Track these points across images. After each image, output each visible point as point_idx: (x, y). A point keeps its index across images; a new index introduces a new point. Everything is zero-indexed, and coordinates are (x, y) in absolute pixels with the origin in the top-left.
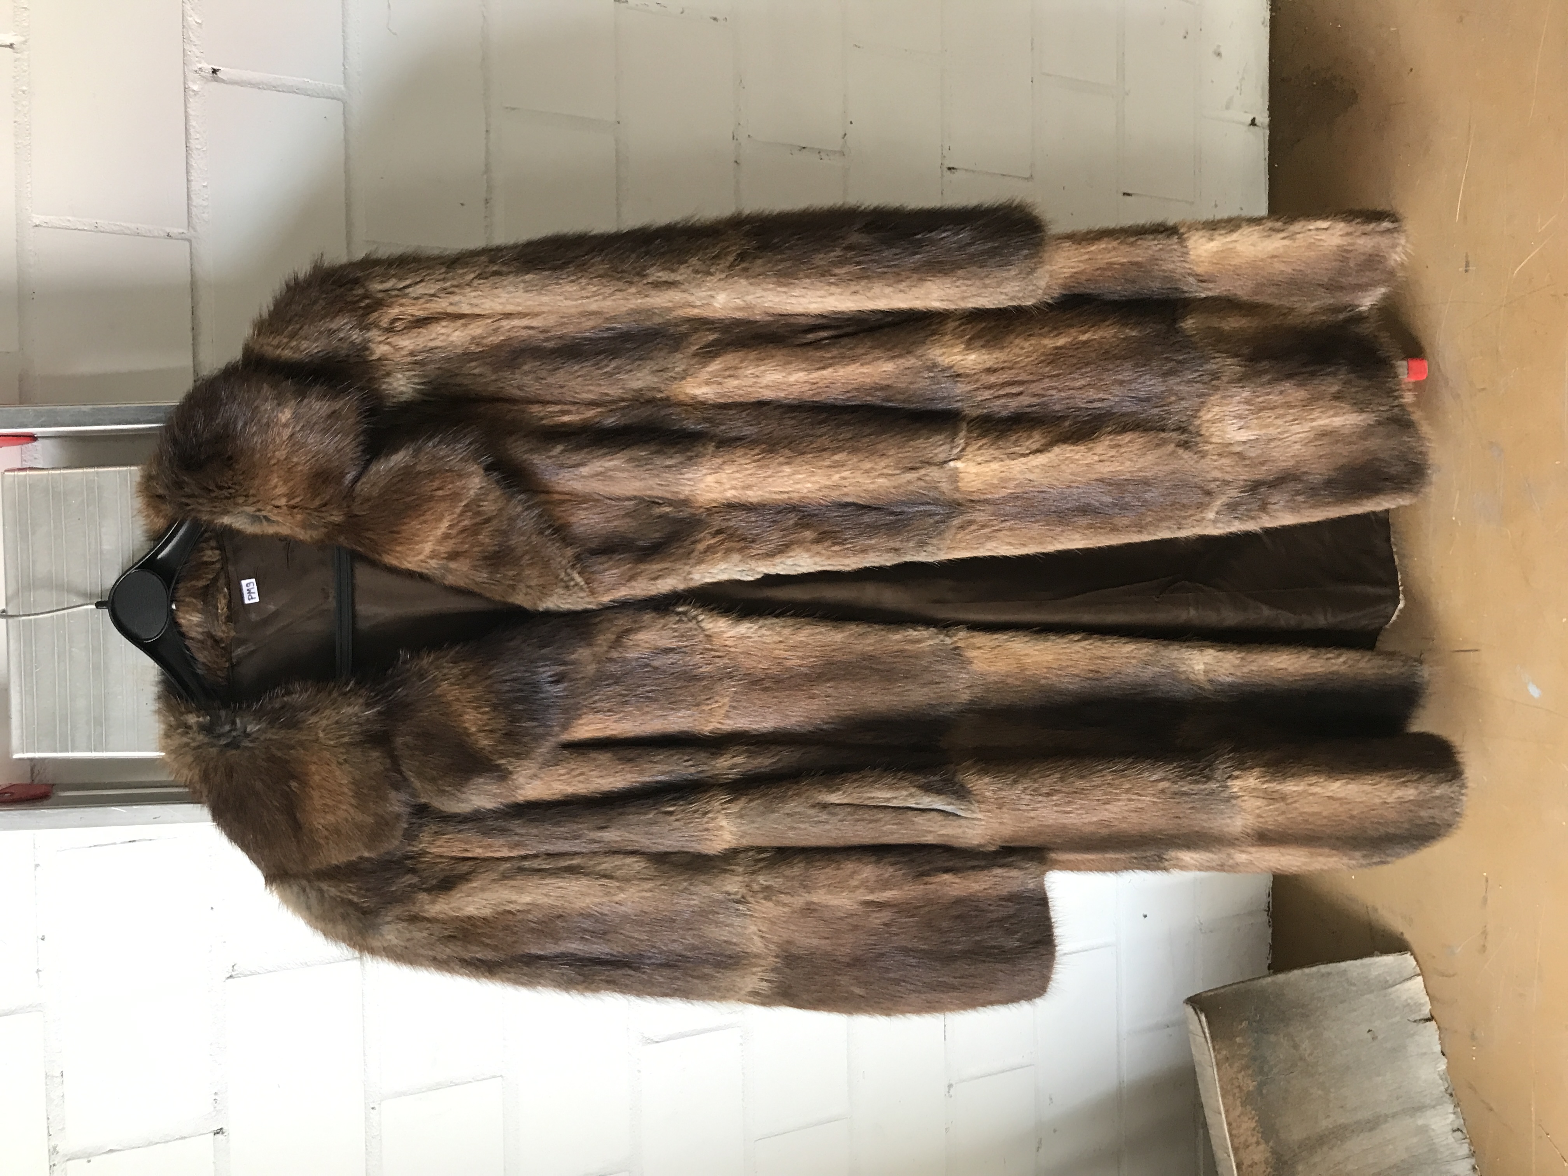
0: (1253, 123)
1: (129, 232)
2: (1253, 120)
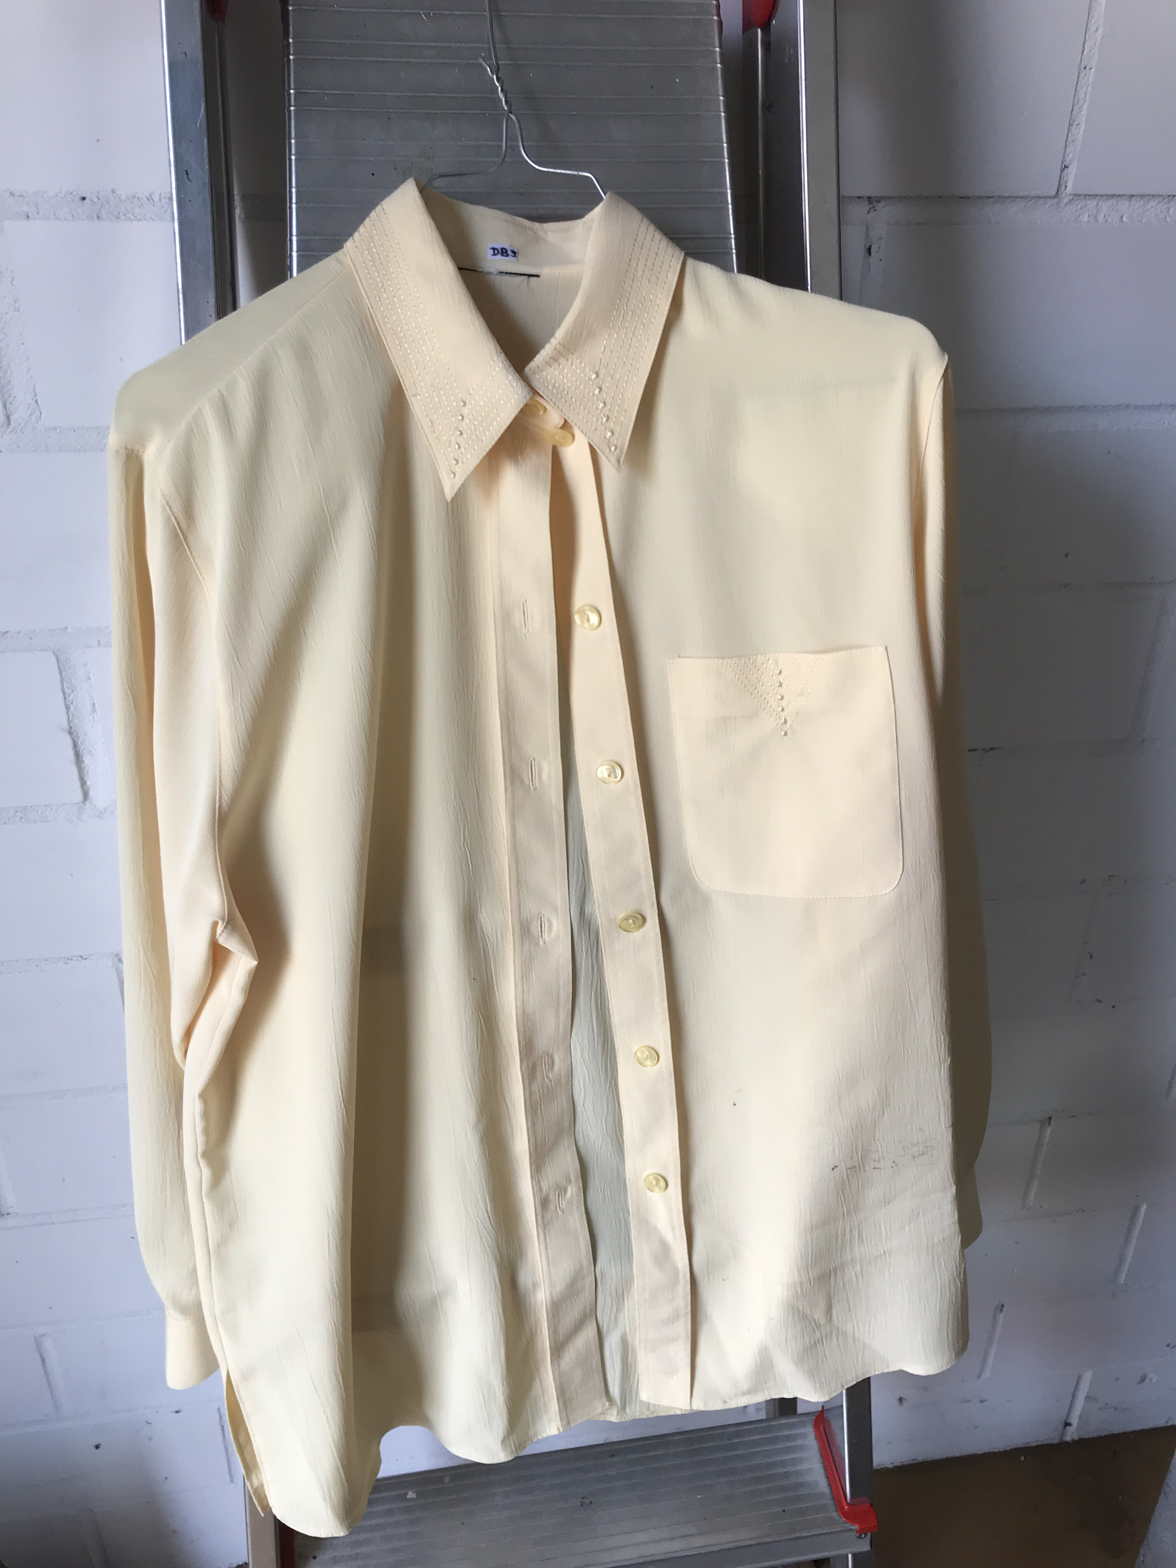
0: (1067, 1425)
1: (1075, 112)
2: (1070, 1425)
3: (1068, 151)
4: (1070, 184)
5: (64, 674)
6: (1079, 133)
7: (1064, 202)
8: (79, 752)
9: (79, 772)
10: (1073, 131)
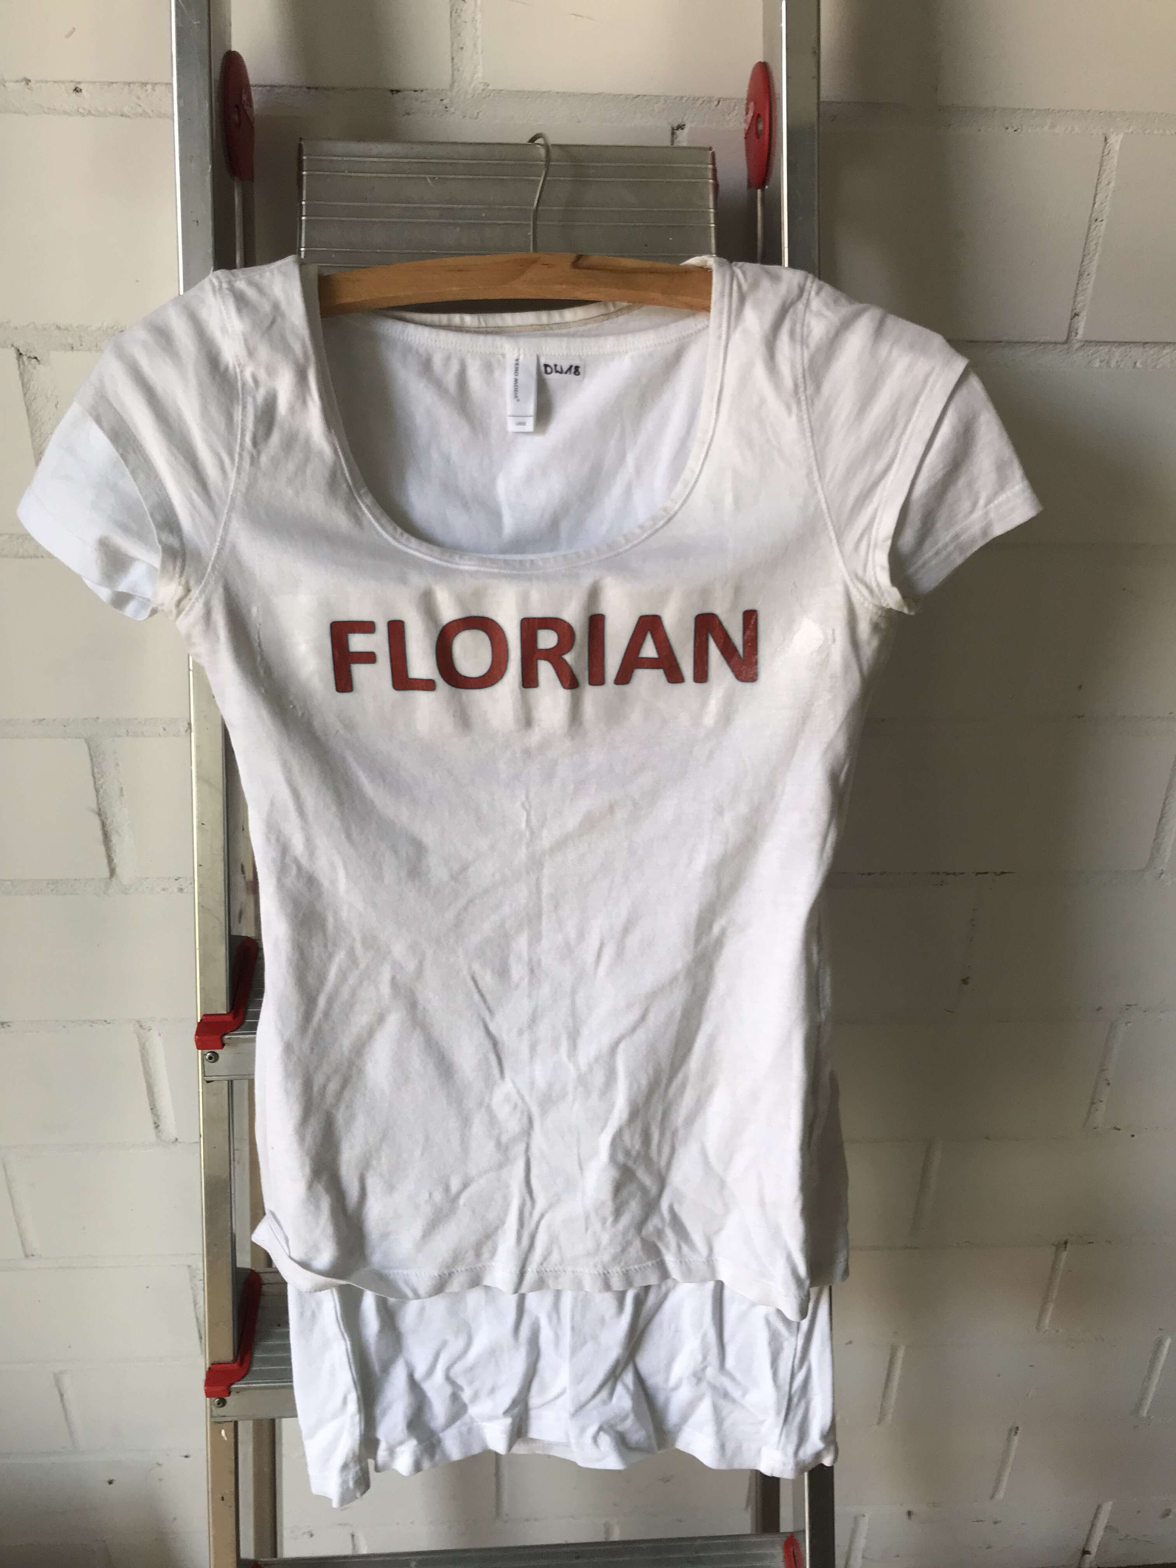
0: (1085, 1552)
1: (1085, 262)
2: (1089, 1553)
3: (1079, 299)
4: (1081, 332)
5: (94, 759)
6: (1090, 283)
7: (1075, 348)
8: (107, 831)
9: (106, 850)
10: (1084, 281)
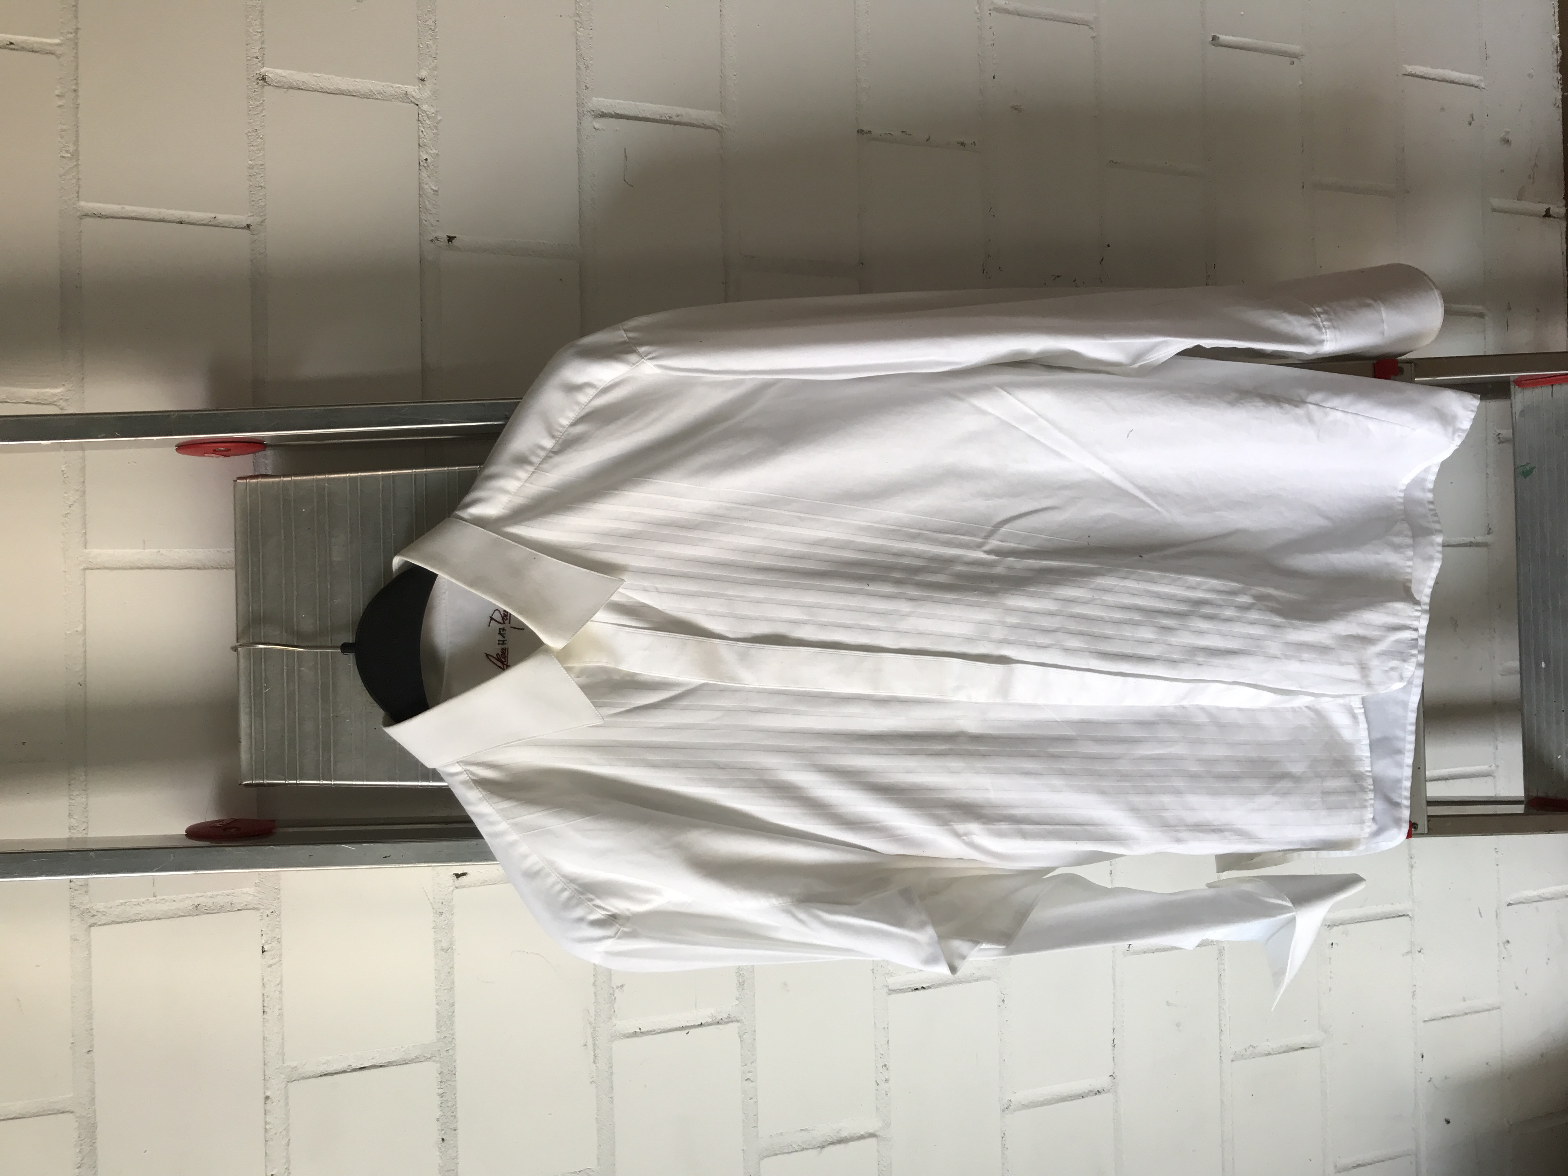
0: (1548, 214)
2: (1548, 210)
5: (777, 1152)
8: (838, 1140)
9: (853, 1141)
